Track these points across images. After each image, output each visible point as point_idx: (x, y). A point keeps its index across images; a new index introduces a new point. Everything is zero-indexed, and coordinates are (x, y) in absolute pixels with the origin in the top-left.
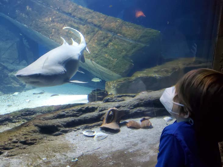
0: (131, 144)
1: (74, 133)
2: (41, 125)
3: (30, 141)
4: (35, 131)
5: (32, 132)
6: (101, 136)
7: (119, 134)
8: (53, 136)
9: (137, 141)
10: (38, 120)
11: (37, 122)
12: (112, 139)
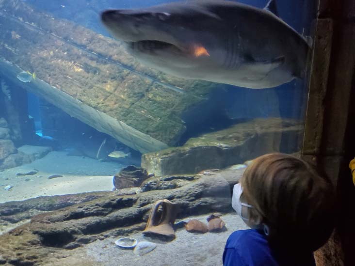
0: (195, 259)
1: (99, 243)
2: (43, 231)
3: (26, 260)
4: (34, 242)
5: (30, 244)
6: (146, 247)
7: (174, 242)
8: (65, 250)
9: (204, 254)
10: (38, 223)
11: (37, 227)
12: (163, 252)
